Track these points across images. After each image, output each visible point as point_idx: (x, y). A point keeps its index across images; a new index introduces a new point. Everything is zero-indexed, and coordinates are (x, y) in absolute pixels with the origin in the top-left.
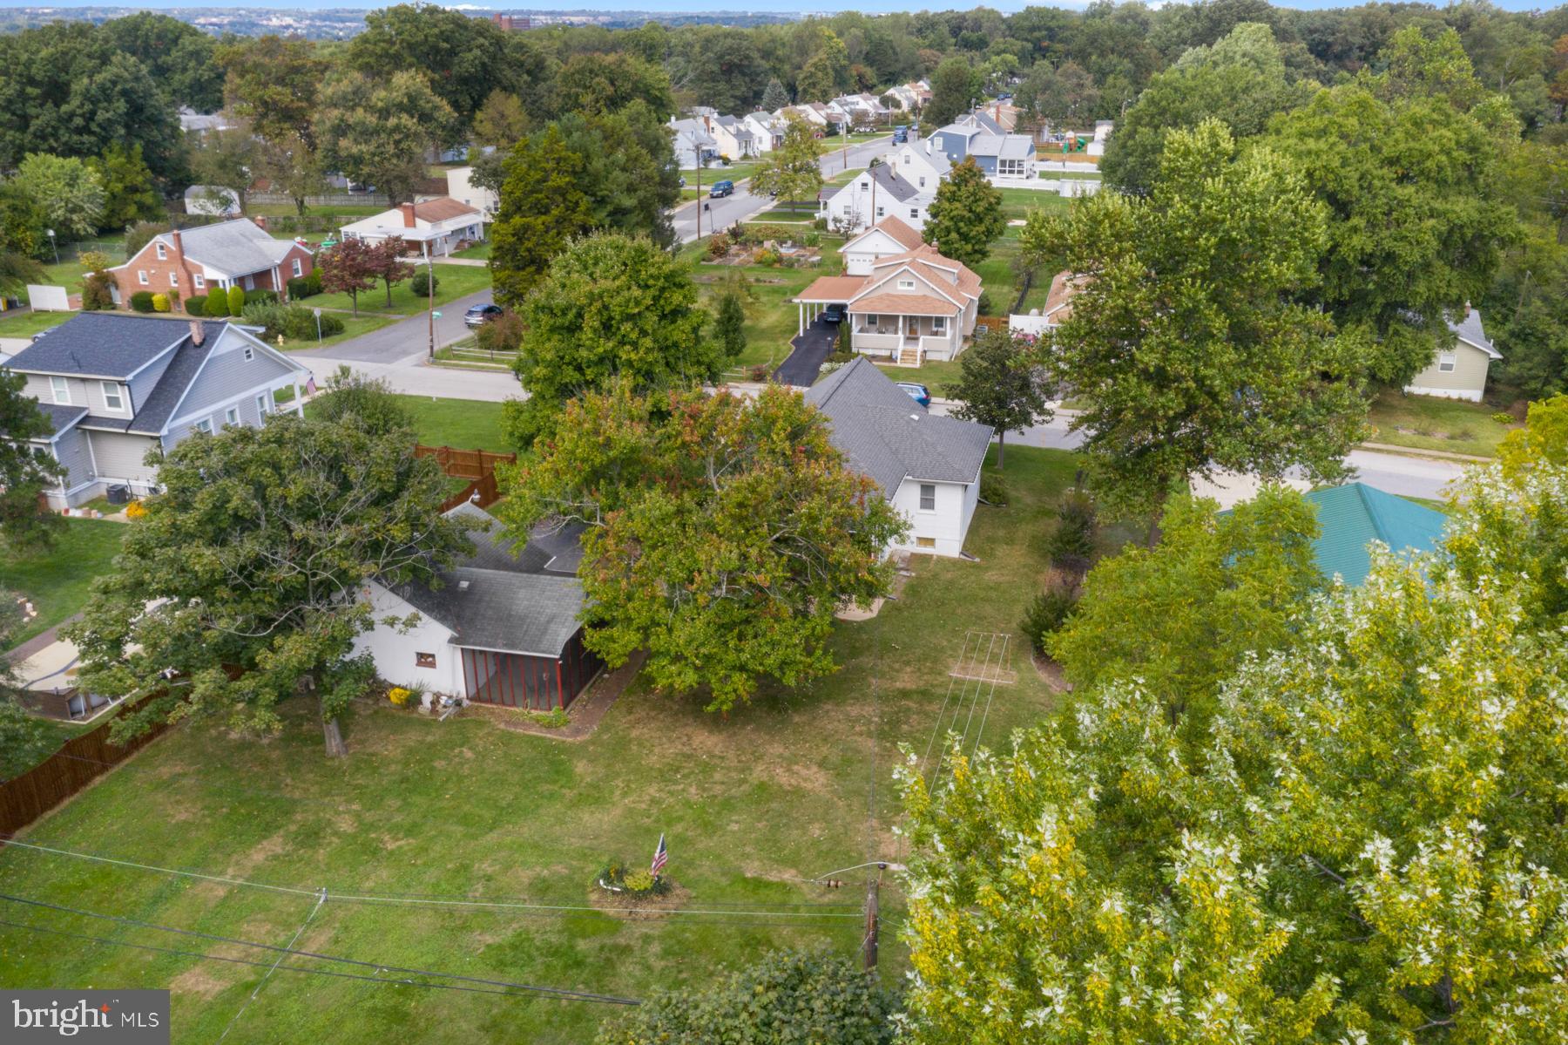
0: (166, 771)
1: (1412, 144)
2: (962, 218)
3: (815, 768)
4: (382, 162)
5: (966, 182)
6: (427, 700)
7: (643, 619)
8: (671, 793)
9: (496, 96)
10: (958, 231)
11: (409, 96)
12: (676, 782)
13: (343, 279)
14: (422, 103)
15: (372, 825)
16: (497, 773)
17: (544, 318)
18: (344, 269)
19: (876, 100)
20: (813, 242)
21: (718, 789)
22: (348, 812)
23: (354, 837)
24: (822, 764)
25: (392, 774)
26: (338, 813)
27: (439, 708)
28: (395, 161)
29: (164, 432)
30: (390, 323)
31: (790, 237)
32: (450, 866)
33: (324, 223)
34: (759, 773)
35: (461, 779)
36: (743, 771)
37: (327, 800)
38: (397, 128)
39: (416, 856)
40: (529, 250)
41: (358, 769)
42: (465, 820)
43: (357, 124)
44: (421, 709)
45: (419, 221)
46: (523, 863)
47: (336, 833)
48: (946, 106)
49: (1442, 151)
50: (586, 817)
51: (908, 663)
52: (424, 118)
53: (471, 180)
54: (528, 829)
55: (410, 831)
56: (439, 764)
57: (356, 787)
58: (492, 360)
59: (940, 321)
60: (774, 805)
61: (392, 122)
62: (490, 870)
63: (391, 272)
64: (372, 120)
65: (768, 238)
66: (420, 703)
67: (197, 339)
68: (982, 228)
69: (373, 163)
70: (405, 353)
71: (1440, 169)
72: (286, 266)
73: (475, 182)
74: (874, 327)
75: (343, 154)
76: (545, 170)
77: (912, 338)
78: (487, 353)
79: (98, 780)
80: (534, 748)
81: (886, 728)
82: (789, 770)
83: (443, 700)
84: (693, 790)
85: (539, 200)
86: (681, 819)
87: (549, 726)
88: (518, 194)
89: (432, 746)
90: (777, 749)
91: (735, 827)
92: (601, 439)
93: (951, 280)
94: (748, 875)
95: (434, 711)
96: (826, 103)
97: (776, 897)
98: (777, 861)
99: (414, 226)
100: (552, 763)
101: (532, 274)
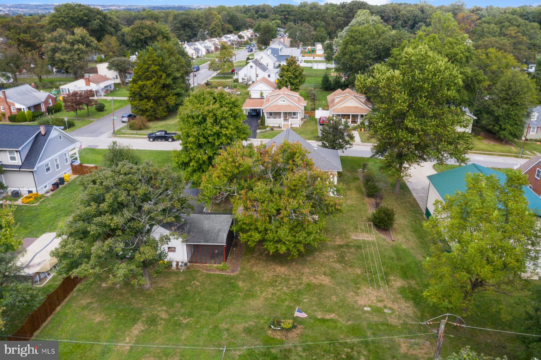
0: (84, 302)
1: (451, 51)
2: (291, 77)
3: (323, 276)
4: (73, 62)
5: (292, 65)
6: (174, 264)
7: (261, 228)
8: (278, 290)
9: (107, 37)
10: (290, 82)
11: (81, 37)
12: (277, 286)
13: (72, 106)
14: (86, 40)
15: (174, 314)
16: (211, 289)
17: (191, 120)
18: (73, 103)
19: (236, 37)
20: (235, 87)
21: (294, 287)
22: (163, 310)
23: (170, 320)
24: (325, 274)
25: (173, 294)
26: (159, 311)
27: (179, 267)
28: (78, 61)
29: (35, 169)
30: (91, 122)
31: (227, 86)
32: (210, 327)
33: (50, 85)
34: (305, 279)
35: (199, 293)
36: (299, 279)
37: (152, 306)
38: (78, 49)
39: (196, 324)
40: (145, 93)
41: (159, 293)
42: (208, 309)
43: (62, 48)
44: (173, 268)
45: (91, 83)
46: (237, 322)
47: (161, 319)
48: (264, 38)
49: (461, 53)
50: (252, 302)
51: (336, 235)
52: (88, 45)
53: (107, 68)
54: (232, 310)
55: (190, 315)
56: (189, 288)
57: (161, 300)
58: (137, 134)
59: (294, 114)
60: (316, 291)
61: (76, 47)
62: (226, 327)
63: (89, 103)
64: (68, 46)
65: (219, 86)
66: (172, 265)
67: (43, 133)
68: (298, 80)
69: (70, 63)
70: (102, 133)
71: (461, 58)
72: (46, 102)
73: (109, 68)
74: (271, 116)
75: (57, 59)
76: (148, 64)
77: (285, 120)
78: (135, 132)
79: (58, 308)
80: (221, 278)
81: (340, 259)
82: (315, 278)
83: (180, 264)
84: (285, 288)
85: (147, 75)
86: (286, 299)
87: (222, 270)
88: (140, 73)
89: (182, 281)
90: (307, 270)
91: (306, 300)
92: (237, 164)
93: (296, 99)
94: (319, 317)
95: (177, 268)
96: (220, 37)
97: (331, 324)
98: (327, 311)
99: (89, 85)
100: (230, 284)
101: (146, 102)
